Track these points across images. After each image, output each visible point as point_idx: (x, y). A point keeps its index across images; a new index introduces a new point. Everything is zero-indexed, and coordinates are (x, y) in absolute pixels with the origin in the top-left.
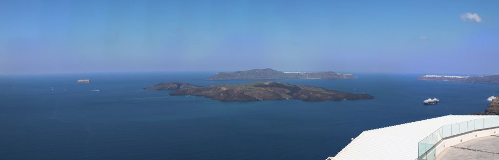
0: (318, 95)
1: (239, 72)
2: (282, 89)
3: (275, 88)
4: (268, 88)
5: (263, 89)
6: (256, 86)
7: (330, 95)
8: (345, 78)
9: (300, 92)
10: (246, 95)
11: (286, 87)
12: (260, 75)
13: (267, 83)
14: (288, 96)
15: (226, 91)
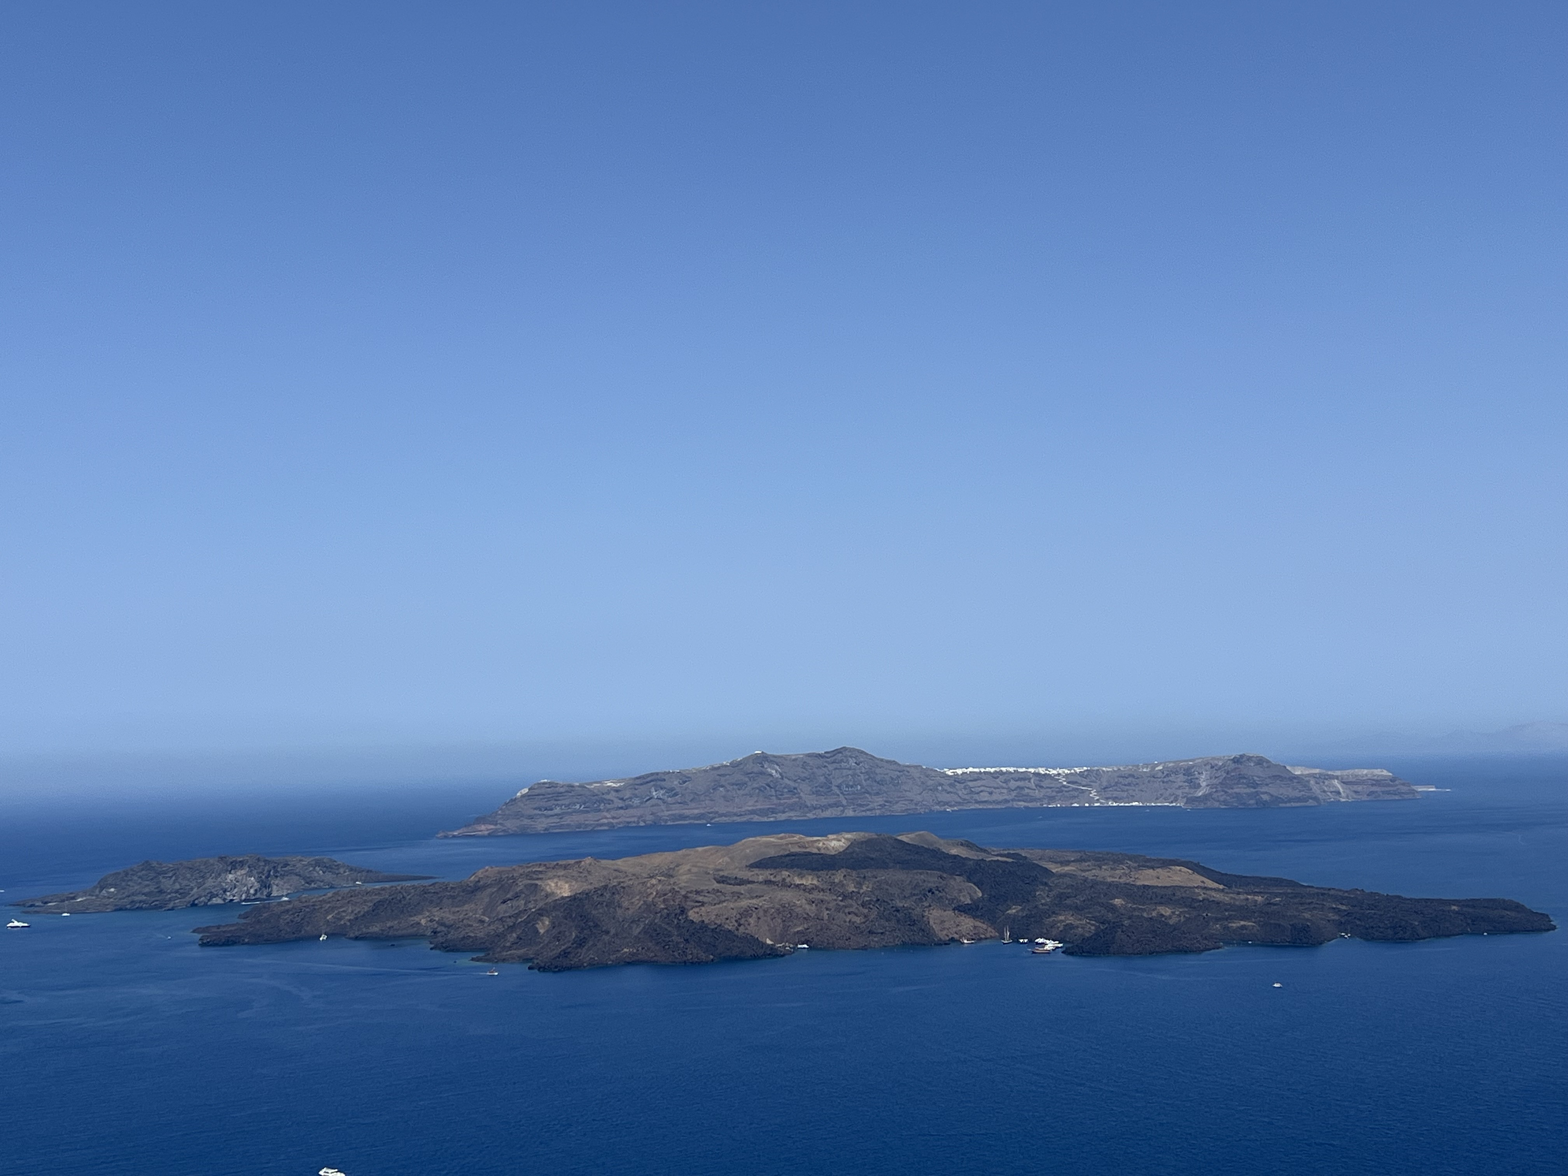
0: (1166, 911)
1: (655, 779)
2: (931, 879)
3: (883, 875)
4: (838, 876)
5: (809, 880)
6: (761, 864)
7: (1244, 912)
8: (1345, 795)
9: (1043, 897)
10: (703, 926)
11: (957, 866)
12: (793, 791)
13: (836, 843)
14: (967, 923)
15: (573, 898)
